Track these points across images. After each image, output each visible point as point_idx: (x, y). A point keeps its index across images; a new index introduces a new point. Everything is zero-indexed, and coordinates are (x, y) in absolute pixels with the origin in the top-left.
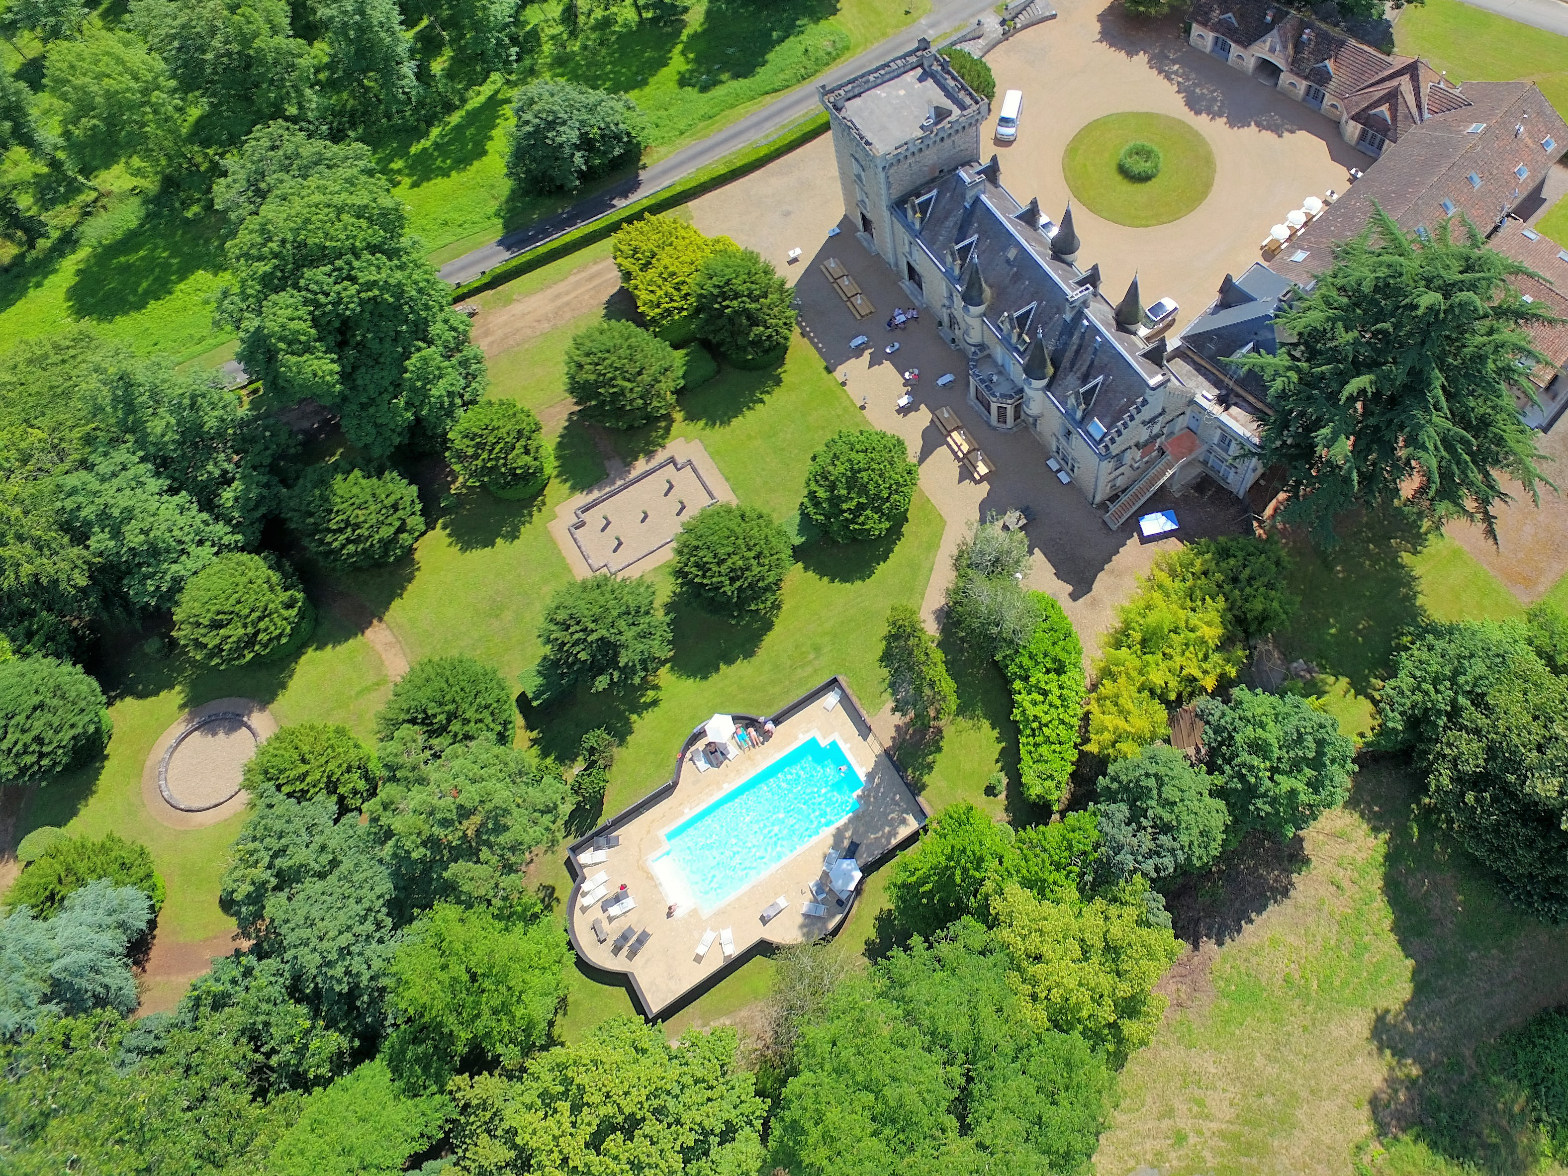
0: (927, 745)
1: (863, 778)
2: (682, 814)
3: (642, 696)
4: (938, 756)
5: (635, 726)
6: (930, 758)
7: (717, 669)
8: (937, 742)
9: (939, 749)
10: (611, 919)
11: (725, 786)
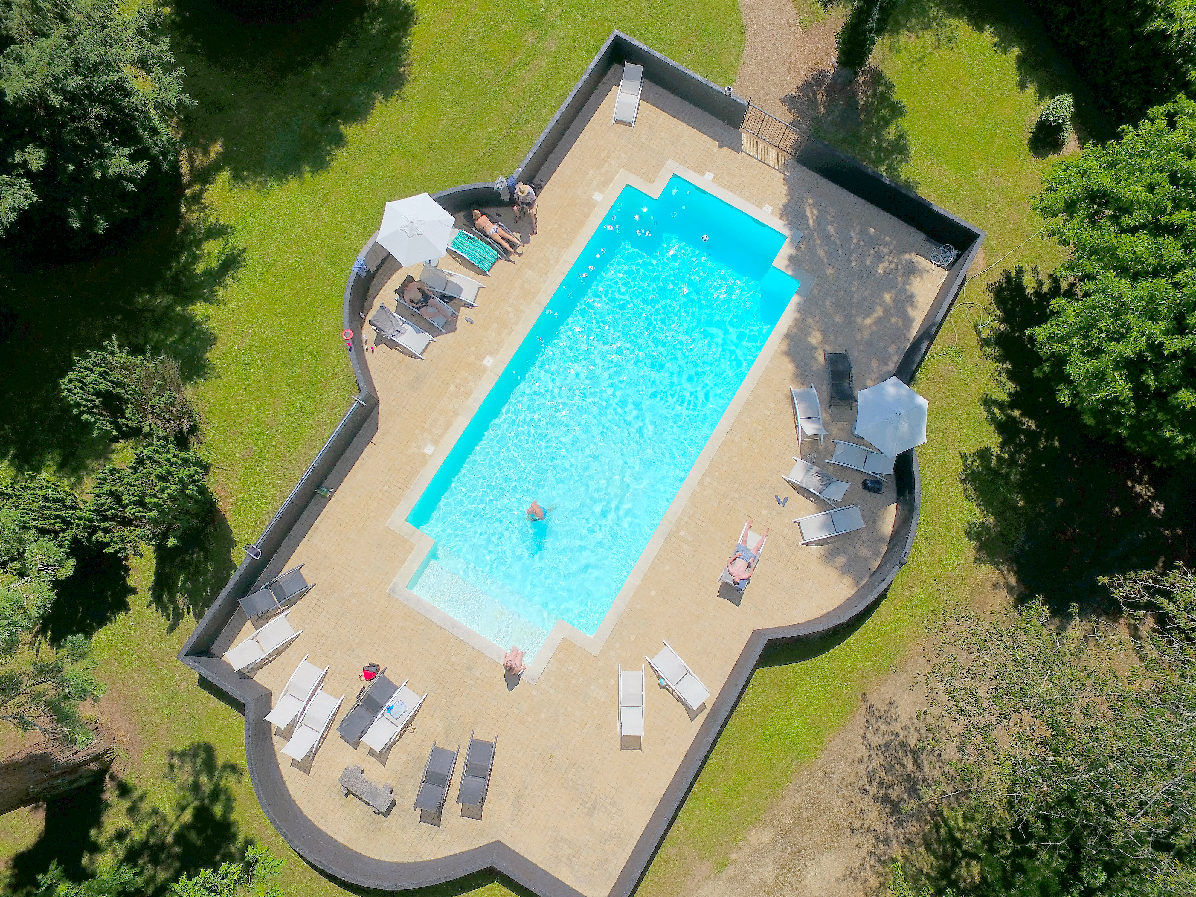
0: (868, 108)
1: (779, 225)
2: (424, 459)
3: (196, 259)
4: (904, 122)
5: (214, 325)
6: (890, 133)
7: (339, 140)
8: (884, 98)
9: (897, 110)
10: (382, 756)
11: (488, 361)
